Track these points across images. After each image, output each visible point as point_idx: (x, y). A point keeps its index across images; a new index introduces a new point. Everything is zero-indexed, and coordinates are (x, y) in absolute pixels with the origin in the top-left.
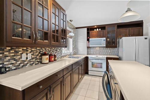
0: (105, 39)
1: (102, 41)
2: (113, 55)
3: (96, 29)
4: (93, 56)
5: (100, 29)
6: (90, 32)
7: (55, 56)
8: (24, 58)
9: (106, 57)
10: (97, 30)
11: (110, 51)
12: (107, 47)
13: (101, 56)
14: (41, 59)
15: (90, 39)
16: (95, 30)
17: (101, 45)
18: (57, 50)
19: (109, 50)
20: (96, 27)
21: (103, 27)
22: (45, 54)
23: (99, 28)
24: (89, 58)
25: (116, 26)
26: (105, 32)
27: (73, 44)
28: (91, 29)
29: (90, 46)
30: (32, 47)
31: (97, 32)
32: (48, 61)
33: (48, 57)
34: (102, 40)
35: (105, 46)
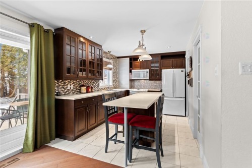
0: (148, 70)
1: (144, 73)
6: (133, 62)
7: (92, 88)
8: (69, 88)
10: (141, 60)
11: (155, 84)
12: (151, 79)
13: (145, 90)
14: (80, 90)
15: (133, 71)
16: (138, 60)
18: (93, 83)
22: (83, 86)
24: (130, 92)
25: (160, 56)
26: (148, 63)
27: (113, 76)
28: (133, 59)
30: (74, 80)
31: (140, 63)
32: (85, 91)
33: (86, 87)
34: (145, 71)
35: (148, 78)
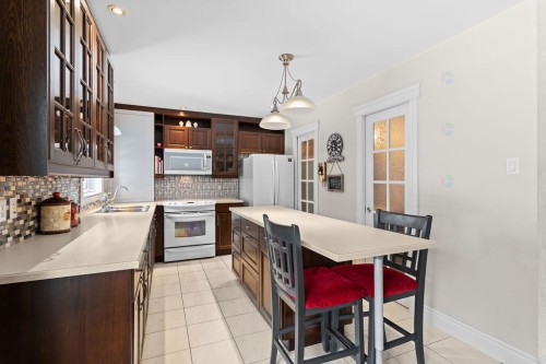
0: (210, 153)
1: (204, 159)
2: (228, 197)
3: (184, 120)
4: (180, 203)
5: (196, 125)
6: (167, 128)
9: (214, 202)
10: (188, 124)
11: (220, 187)
12: (214, 175)
13: (201, 203)
15: (166, 150)
16: (181, 123)
17: (200, 169)
19: (218, 185)
20: (182, 114)
21: (204, 120)
22: (55, 200)
23: (192, 121)
24: (166, 210)
25: (236, 122)
26: (209, 134)
28: (167, 117)
29: (166, 172)
31: (186, 131)
34: (202, 155)
35: (210, 172)
